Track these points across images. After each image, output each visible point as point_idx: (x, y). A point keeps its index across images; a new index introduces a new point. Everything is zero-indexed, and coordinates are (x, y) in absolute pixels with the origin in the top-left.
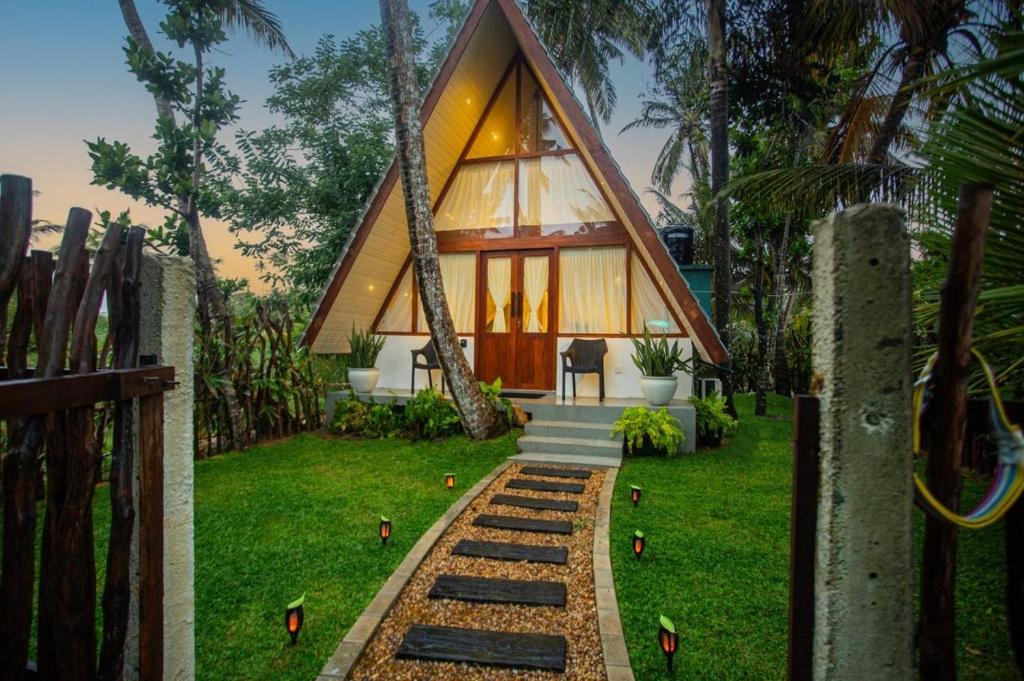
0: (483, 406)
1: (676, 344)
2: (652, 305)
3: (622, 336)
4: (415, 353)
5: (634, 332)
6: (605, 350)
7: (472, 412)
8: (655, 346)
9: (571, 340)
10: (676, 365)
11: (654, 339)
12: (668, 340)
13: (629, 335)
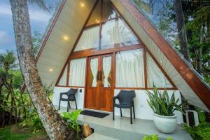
0: (58, 129)
1: (173, 94)
2: (157, 75)
3: (143, 89)
4: (61, 94)
5: (149, 87)
6: (134, 96)
7: (51, 133)
8: (160, 95)
9: (120, 90)
10: (174, 107)
11: (160, 91)
12: (168, 91)
13: (146, 88)
